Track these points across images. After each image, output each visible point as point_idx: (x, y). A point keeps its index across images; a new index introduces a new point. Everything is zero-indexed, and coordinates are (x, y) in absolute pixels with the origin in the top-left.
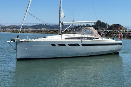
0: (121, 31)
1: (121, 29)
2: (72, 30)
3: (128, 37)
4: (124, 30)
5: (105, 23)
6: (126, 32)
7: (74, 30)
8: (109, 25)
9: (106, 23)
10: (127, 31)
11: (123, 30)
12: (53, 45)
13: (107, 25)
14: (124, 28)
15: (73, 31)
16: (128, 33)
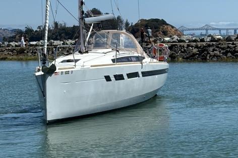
0: (167, 39)
1: (165, 33)
2: (6, 43)
3: (187, 58)
4: (176, 38)
5: (116, 17)
6: (182, 44)
7: (13, 44)
8: (127, 24)
9: (119, 18)
10: (184, 38)
11: (171, 37)
12: (108, 78)
13: (121, 22)
14: (176, 30)
15: (8, 46)
16: (188, 46)
